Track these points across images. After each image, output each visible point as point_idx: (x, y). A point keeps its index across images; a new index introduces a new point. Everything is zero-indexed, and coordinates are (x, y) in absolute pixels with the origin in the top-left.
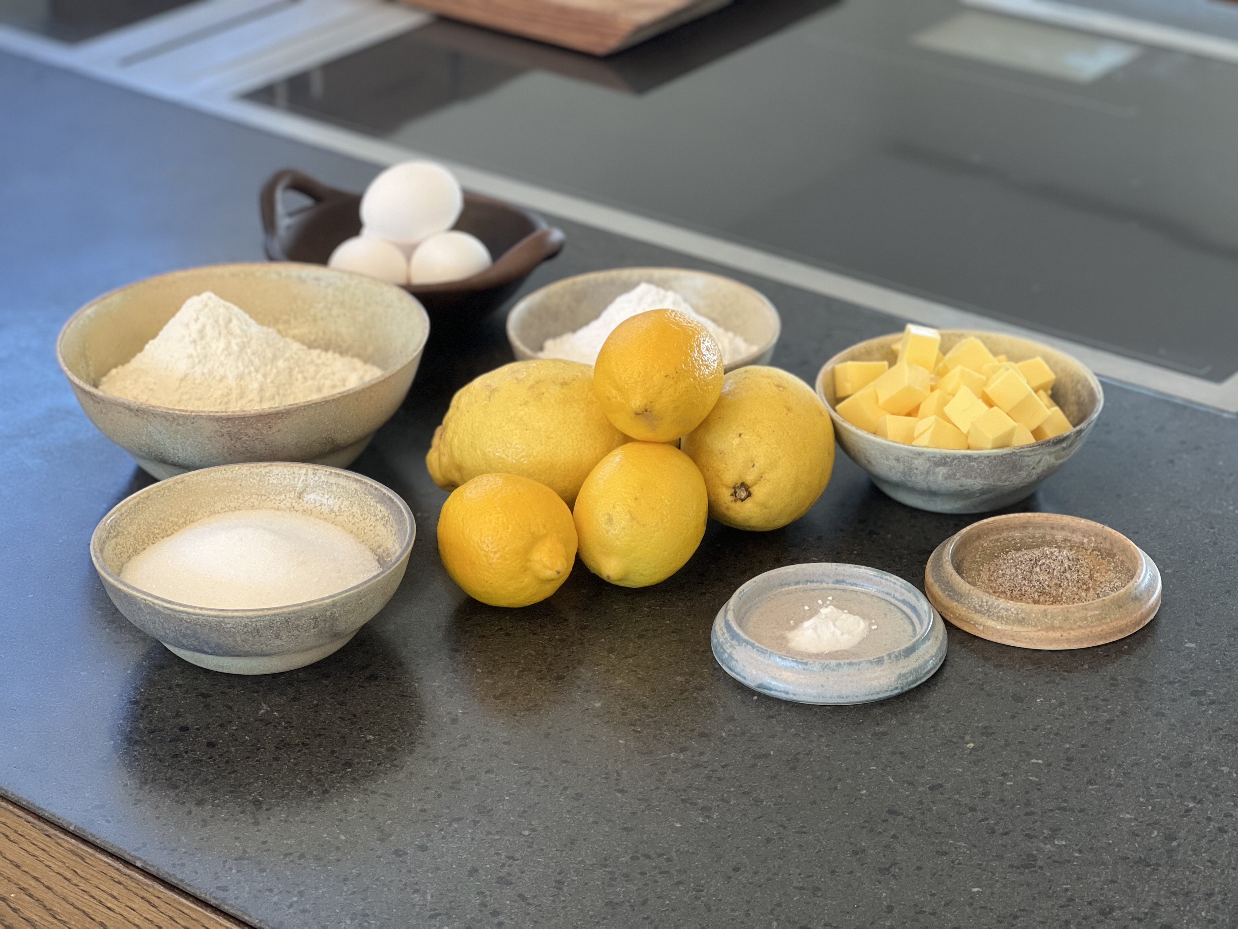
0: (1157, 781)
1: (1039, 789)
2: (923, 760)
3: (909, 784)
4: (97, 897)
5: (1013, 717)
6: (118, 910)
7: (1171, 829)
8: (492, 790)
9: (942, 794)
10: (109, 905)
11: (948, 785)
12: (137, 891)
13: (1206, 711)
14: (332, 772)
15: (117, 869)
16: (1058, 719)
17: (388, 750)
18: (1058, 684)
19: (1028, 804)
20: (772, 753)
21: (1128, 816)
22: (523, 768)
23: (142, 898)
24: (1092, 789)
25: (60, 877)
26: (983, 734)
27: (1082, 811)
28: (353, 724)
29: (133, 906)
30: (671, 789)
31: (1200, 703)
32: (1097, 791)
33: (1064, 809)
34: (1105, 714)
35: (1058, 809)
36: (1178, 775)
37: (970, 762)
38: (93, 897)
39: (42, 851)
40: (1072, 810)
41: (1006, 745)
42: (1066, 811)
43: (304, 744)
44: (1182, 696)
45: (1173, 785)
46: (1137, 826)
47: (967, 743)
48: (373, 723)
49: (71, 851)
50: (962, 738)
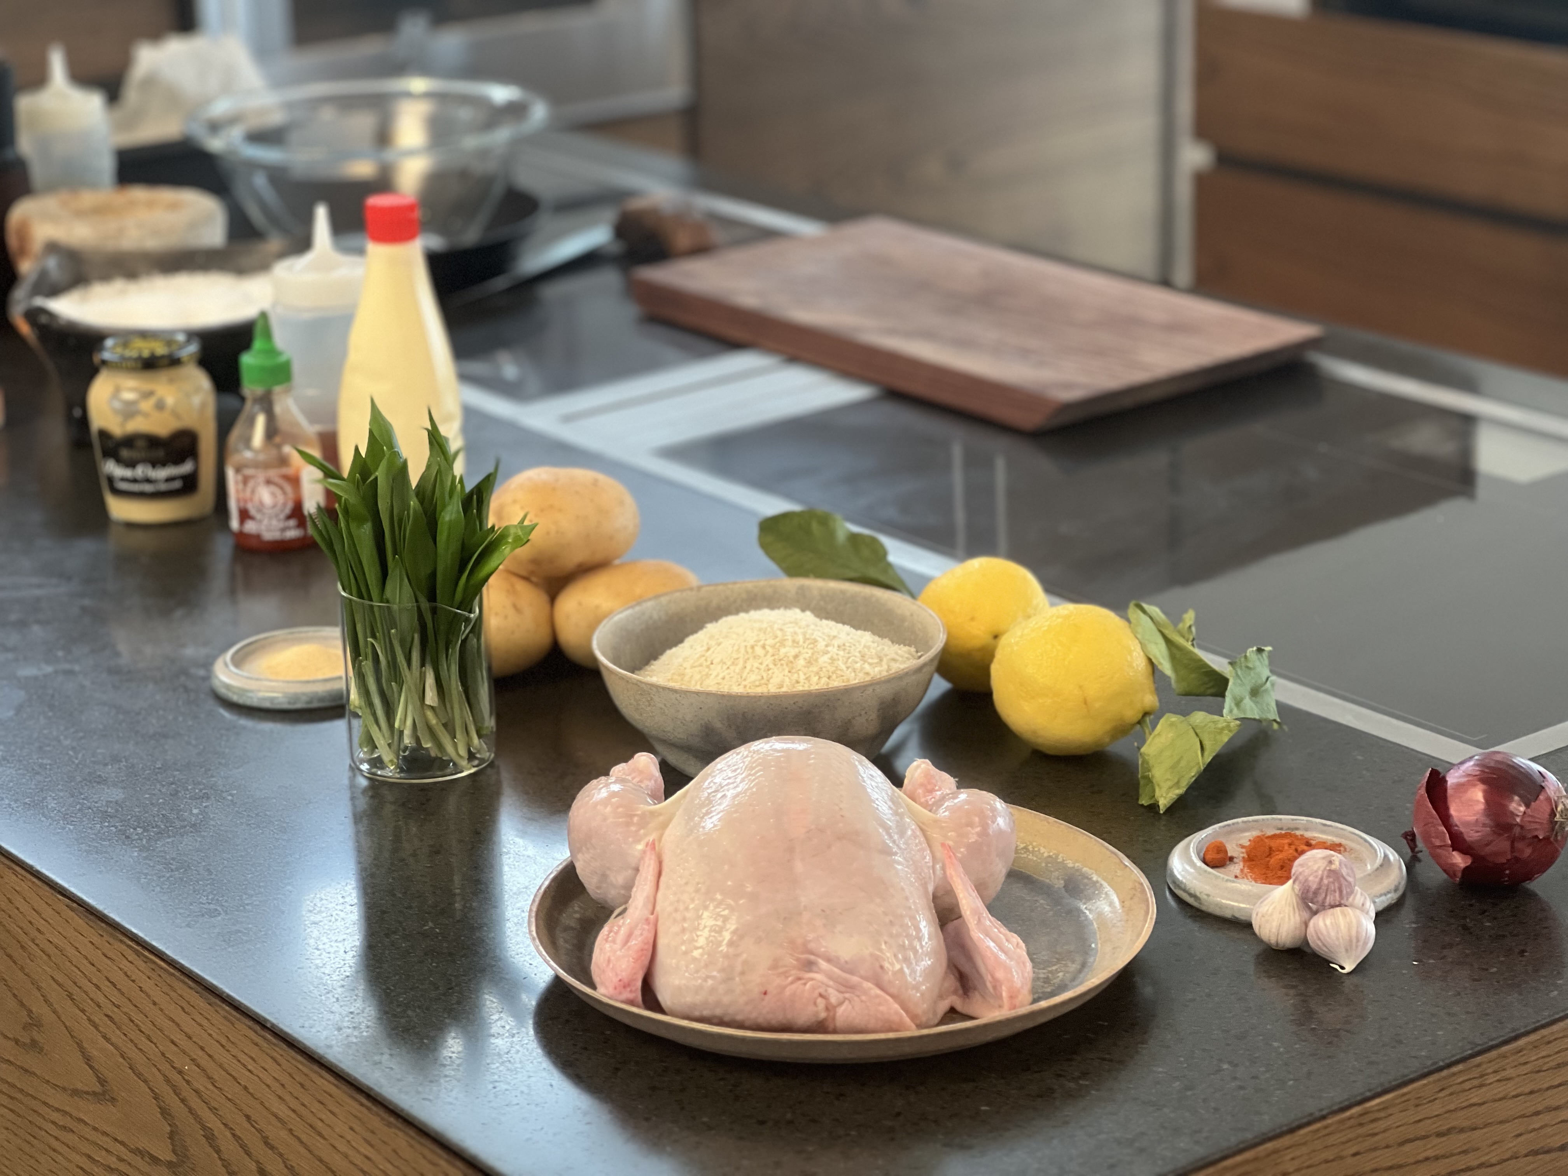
4: (242, 1061)
6: (255, 1072)
10: (250, 1067)
12: (269, 1051)
15: (256, 1032)
23: (272, 1057)
25: (217, 1044)
29: (267, 1067)
38: (239, 1061)
39: (206, 1021)
49: (225, 1017)
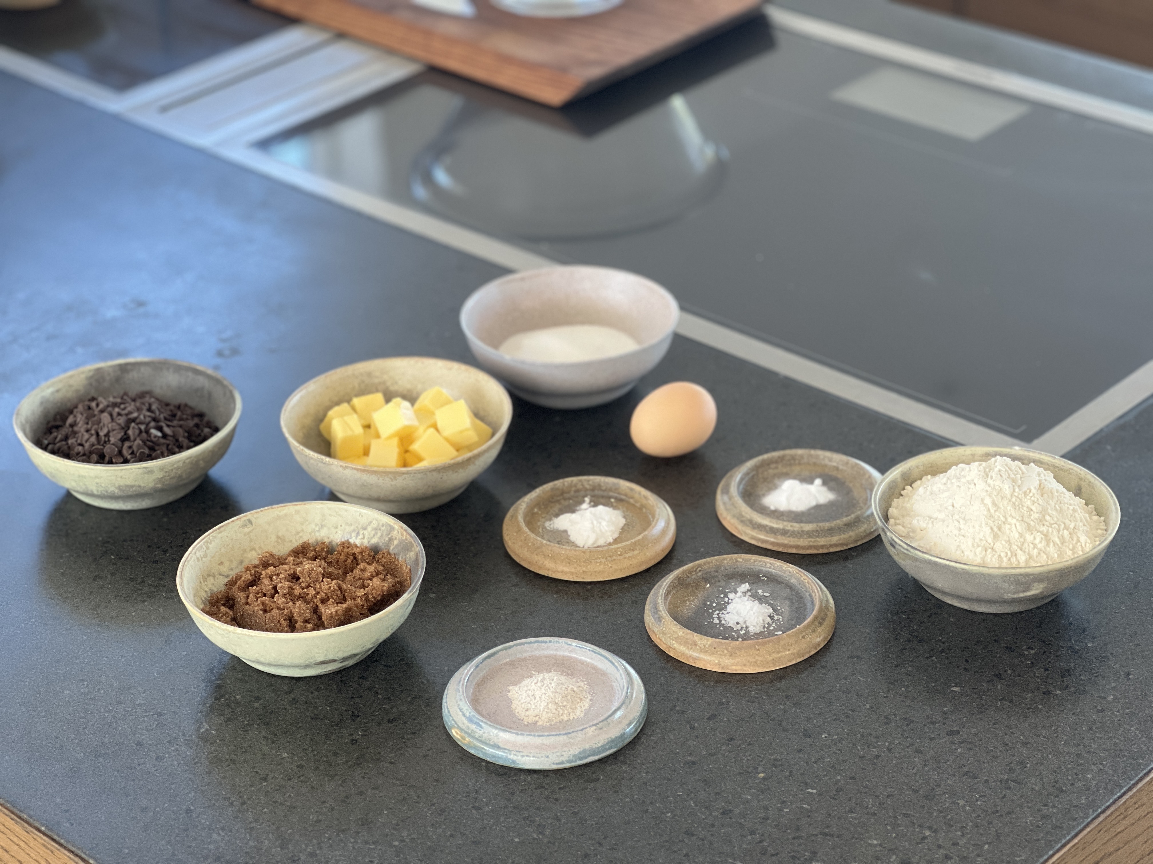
0: (904, 812)
1: (808, 816)
2: (721, 787)
3: (706, 808)
5: (800, 751)
7: (907, 854)
8: (375, 805)
9: (731, 818)
11: (737, 811)
13: (956, 749)
14: (252, 786)
16: (836, 753)
17: (298, 767)
18: (842, 722)
19: (798, 830)
20: (602, 778)
21: (875, 842)
22: (402, 785)
24: (851, 817)
26: (773, 765)
27: (839, 836)
28: (273, 742)
30: (516, 807)
31: (953, 742)
32: (855, 818)
33: (826, 834)
34: (874, 750)
35: (821, 834)
36: (922, 807)
37: (758, 791)
40: (832, 835)
41: (791, 776)
42: (826, 836)
43: (232, 760)
44: (939, 735)
45: (917, 815)
46: (881, 851)
47: (759, 773)
48: (290, 742)
50: (756, 768)
